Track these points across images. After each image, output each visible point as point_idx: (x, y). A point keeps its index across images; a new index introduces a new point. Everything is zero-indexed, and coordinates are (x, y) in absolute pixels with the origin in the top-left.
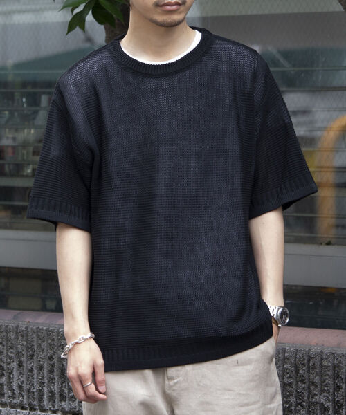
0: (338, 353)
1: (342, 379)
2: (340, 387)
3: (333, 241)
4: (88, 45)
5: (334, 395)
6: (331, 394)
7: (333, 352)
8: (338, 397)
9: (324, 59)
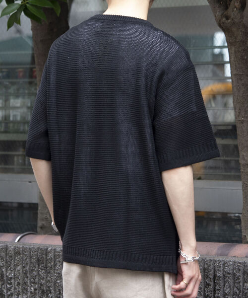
0: (208, 259)
1: (211, 279)
2: (209, 285)
3: (203, 176)
4: (18, 35)
5: (205, 291)
6: (202, 290)
7: (203, 258)
8: (207, 292)
9: (194, 41)
